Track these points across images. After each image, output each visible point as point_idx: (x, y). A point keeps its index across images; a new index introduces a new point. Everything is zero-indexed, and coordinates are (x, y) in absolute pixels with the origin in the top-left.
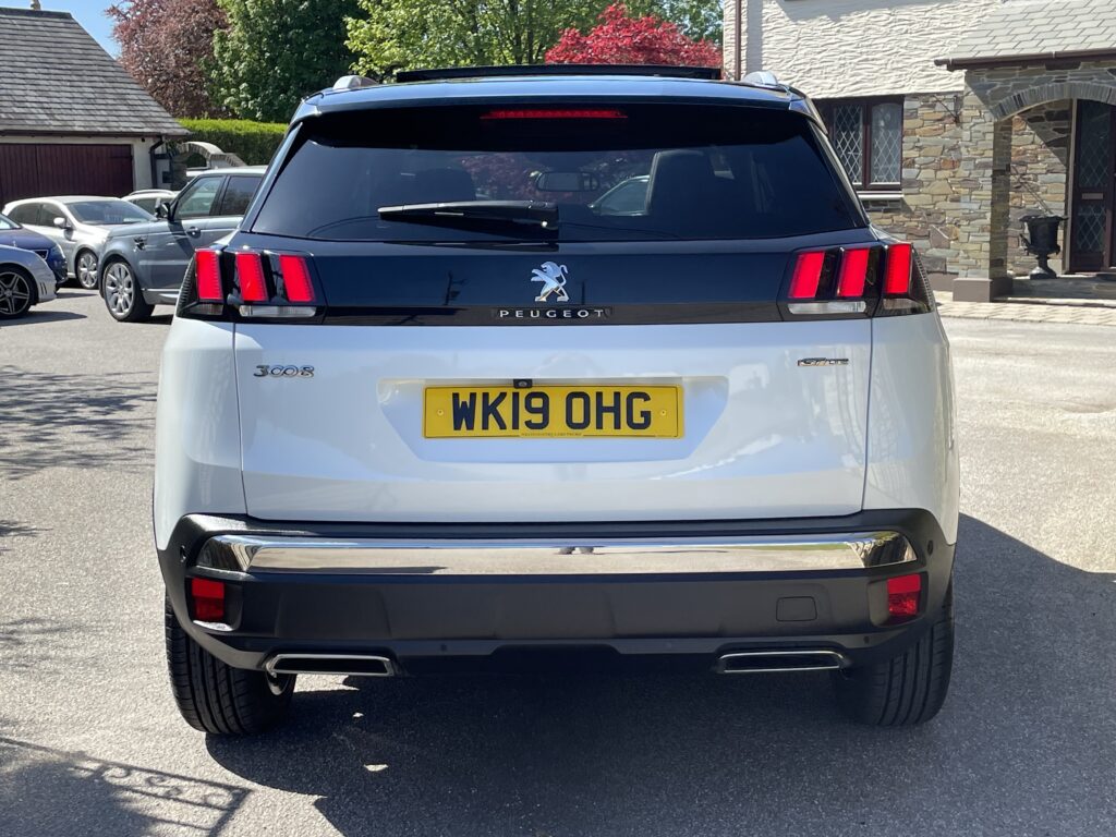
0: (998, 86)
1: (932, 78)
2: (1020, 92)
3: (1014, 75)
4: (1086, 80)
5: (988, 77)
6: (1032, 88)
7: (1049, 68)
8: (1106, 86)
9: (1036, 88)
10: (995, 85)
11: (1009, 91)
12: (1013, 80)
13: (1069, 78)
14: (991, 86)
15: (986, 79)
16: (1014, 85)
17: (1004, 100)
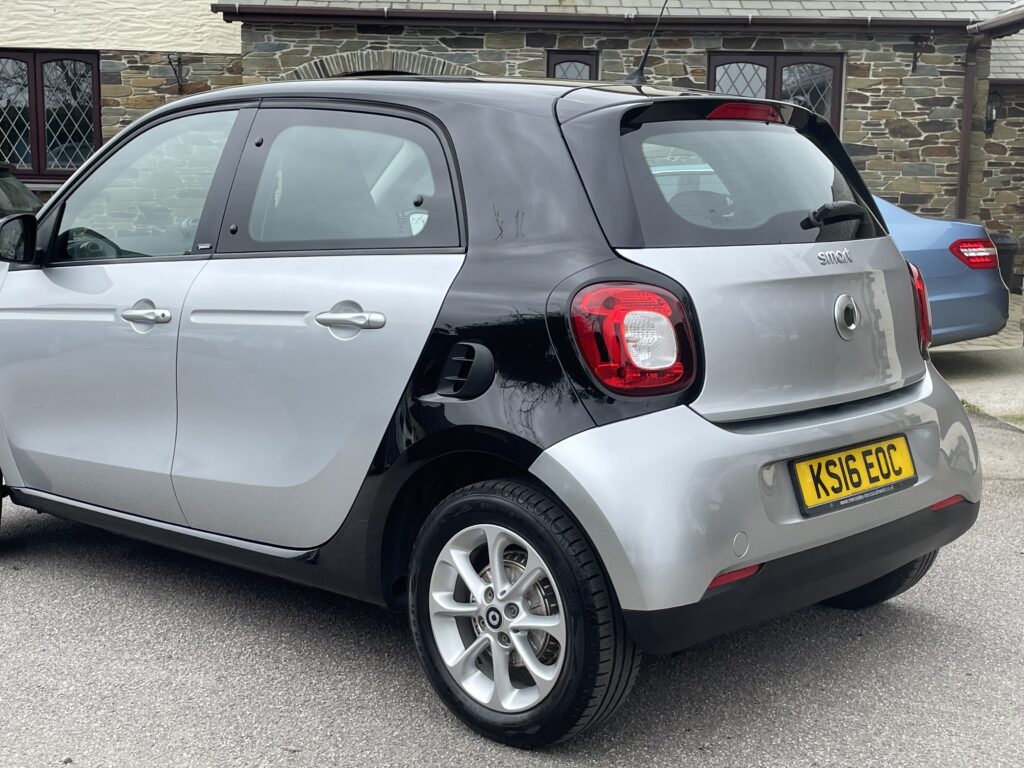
0: (292, 48)
1: (142, 32)
2: (324, 57)
3: (313, 35)
4: (412, 49)
5: (275, 34)
6: (339, 54)
7: (363, 29)
8: (438, 59)
9: (345, 54)
10: (285, 47)
11: (308, 55)
12: (312, 42)
13: (389, 45)
14: (280, 47)
15: (273, 38)
16: (314, 48)
17: (301, 67)
